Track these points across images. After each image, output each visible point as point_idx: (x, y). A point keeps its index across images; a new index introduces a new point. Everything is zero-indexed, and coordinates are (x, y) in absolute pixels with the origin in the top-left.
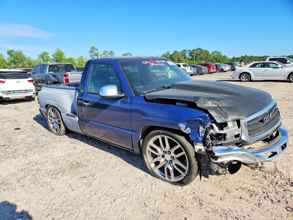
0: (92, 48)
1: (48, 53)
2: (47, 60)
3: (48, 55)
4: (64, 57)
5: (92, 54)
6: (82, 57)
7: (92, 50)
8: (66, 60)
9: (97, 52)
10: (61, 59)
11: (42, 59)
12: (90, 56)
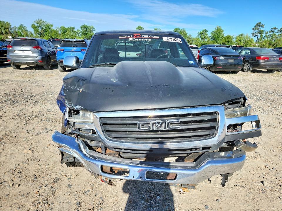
0: (258, 24)
1: (207, 31)
2: (205, 37)
3: (207, 33)
4: (222, 35)
5: (255, 31)
6: (242, 35)
7: (257, 27)
8: (224, 38)
9: (262, 29)
10: (218, 37)
11: (200, 37)
12: (253, 34)
